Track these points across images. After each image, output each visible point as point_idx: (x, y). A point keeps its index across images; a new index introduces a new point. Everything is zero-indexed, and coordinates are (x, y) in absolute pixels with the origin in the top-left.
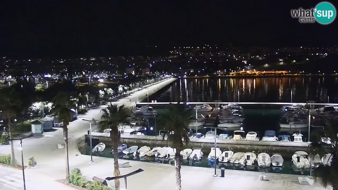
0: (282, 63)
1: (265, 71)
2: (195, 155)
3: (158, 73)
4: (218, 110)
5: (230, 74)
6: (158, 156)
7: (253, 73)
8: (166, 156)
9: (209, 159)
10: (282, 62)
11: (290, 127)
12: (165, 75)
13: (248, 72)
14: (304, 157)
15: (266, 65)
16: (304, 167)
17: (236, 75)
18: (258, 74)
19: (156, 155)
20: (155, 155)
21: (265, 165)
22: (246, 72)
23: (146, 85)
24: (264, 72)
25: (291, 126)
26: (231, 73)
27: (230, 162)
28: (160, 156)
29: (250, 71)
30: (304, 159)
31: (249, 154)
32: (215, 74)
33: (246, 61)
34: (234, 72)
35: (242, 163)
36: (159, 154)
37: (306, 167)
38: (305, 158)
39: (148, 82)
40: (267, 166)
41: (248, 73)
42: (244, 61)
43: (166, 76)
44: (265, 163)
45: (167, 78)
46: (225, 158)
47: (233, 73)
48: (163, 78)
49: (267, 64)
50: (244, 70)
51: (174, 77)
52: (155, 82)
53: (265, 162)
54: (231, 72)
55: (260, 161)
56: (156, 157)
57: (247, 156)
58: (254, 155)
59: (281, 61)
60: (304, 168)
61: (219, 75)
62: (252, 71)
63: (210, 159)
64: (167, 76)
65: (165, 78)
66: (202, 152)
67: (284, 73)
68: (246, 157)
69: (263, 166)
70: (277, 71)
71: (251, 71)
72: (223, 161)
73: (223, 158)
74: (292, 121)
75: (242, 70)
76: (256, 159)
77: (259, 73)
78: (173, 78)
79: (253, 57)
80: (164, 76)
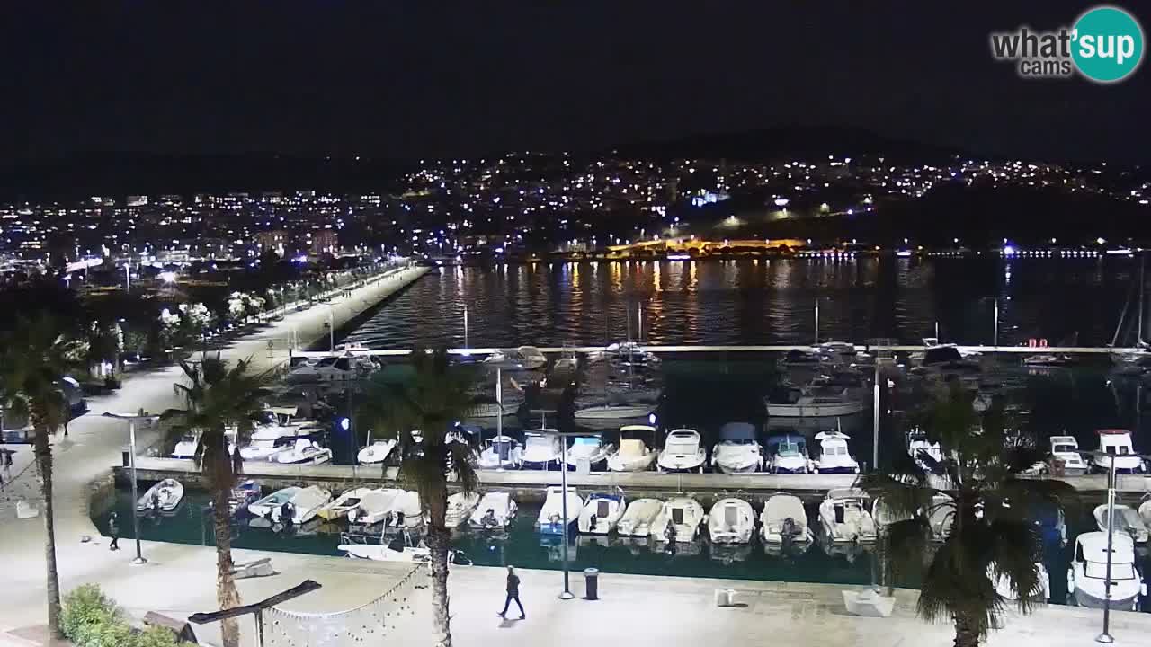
0: (783, 214)
1: (726, 241)
2: (489, 511)
3: (366, 248)
4: (572, 365)
5: (611, 251)
6: (359, 521)
7: (689, 245)
8: (389, 520)
9: (543, 527)
10: (785, 210)
11: (801, 412)
12: (390, 255)
13: (670, 243)
14: (857, 506)
15: (732, 221)
16: (856, 537)
17: (631, 253)
18: (704, 248)
19: (352, 516)
20: (347, 517)
21: (733, 537)
22: (665, 244)
23: (326, 289)
24: (725, 244)
25: (805, 408)
26: (613, 248)
27: (619, 532)
28: (365, 519)
29: (678, 242)
30: (858, 512)
31: (679, 503)
32: (560, 250)
33: (664, 208)
34: (622, 243)
35: (661, 537)
36: (362, 513)
37: (862, 538)
38: (860, 510)
39: (331, 281)
40: (736, 540)
41: (669, 247)
42: (659, 208)
43: (393, 259)
44: (732, 531)
45: (396, 265)
46: (598, 519)
47: (620, 248)
48: (382, 265)
49: (733, 217)
50: (656, 237)
51: (422, 263)
52: (356, 281)
53: (734, 527)
54: (615, 244)
55: (716, 525)
56: (352, 521)
57: (674, 510)
58: (696, 506)
59: (781, 208)
60: (855, 542)
61: (575, 254)
62: (685, 241)
63: (548, 527)
64: (399, 259)
65: (389, 268)
66: (513, 503)
67: (792, 247)
68: (670, 516)
69: (724, 541)
70: (767, 241)
71: (681, 241)
72: (595, 529)
73: (593, 520)
74: (808, 395)
75: (653, 239)
76: (706, 517)
77: (707, 248)
78: (416, 265)
79: (686, 194)
80: (384, 260)
